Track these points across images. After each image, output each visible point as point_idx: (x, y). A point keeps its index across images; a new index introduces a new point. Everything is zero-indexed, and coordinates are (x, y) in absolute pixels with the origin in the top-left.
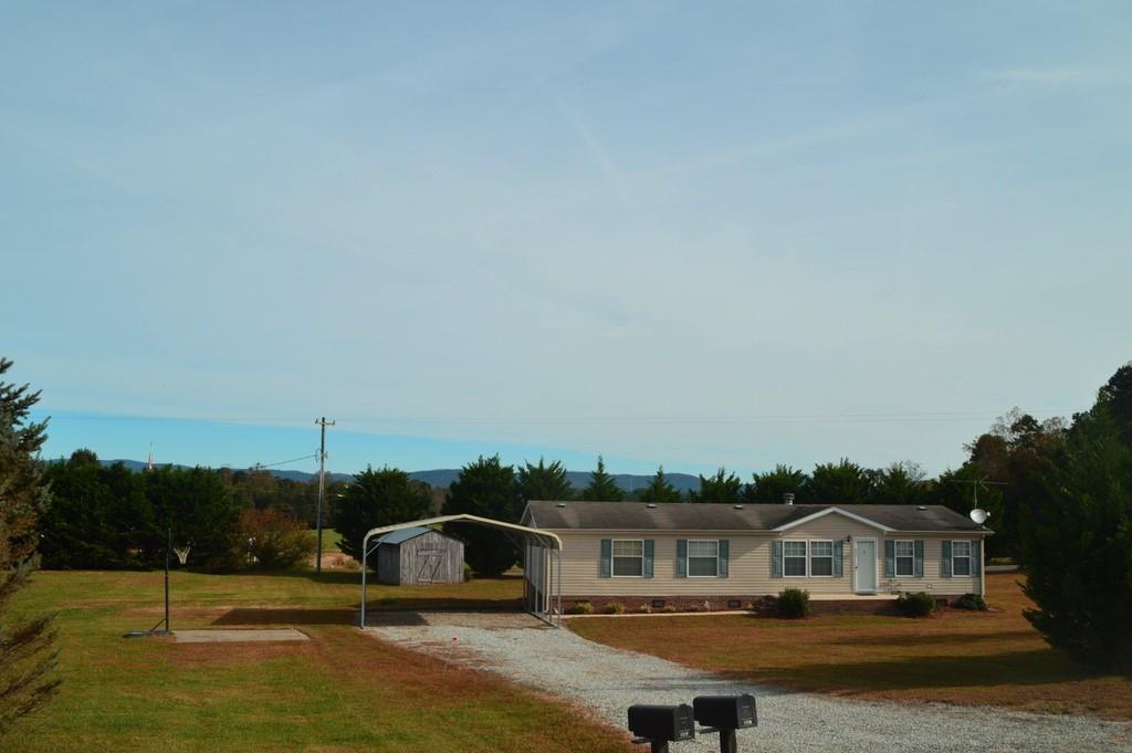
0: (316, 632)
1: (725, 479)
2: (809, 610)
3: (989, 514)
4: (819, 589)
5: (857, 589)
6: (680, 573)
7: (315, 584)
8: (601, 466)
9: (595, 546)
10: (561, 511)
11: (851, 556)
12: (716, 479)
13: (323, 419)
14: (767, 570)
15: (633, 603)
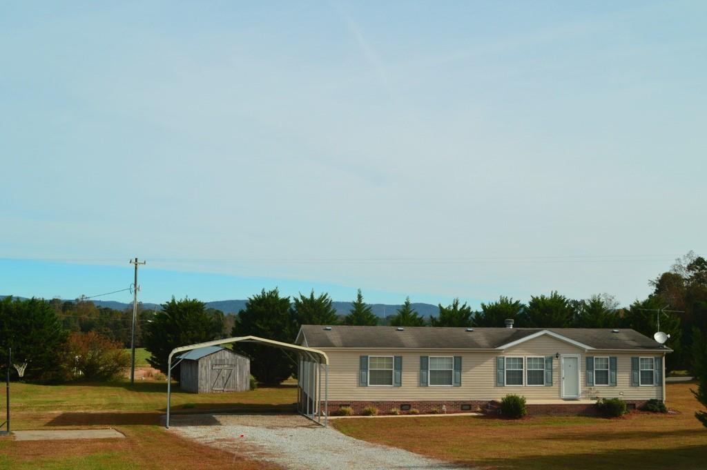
0: (130, 431)
1: (459, 308)
2: (526, 412)
3: (669, 336)
4: (533, 396)
5: (564, 396)
6: (423, 383)
7: (129, 393)
8: (360, 297)
9: (355, 361)
10: (328, 333)
11: (559, 369)
12: (452, 308)
13: (136, 259)
14: (492, 379)
15: (385, 407)
